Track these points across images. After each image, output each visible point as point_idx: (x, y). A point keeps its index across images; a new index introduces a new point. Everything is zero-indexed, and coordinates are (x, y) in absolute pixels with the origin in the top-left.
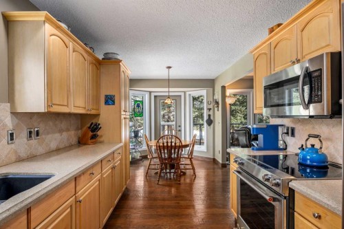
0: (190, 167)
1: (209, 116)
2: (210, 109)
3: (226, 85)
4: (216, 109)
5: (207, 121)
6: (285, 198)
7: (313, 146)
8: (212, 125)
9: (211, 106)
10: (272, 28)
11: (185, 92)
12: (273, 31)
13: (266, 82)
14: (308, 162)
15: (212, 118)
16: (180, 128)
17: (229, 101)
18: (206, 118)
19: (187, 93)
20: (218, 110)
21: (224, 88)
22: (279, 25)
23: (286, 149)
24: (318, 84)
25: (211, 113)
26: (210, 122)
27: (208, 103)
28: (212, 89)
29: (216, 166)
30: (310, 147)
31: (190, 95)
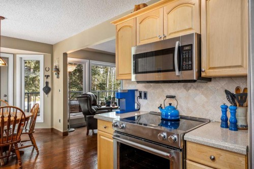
0: (29, 143)
1: (47, 83)
2: (47, 76)
3: (68, 53)
4: (55, 76)
5: (44, 89)
6: (181, 150)
7: (170, 104)
8: (50, 94)
9: (49, 73)
10: (139, 5)
11: (14, 55)
12: (139, 8)
13: (136, 51)
14: (169, 117)
15: (50, 86)
16: (6, 98)
17: (71, 69)
18: (42, 85)
19: (18, 57)
20: (58, 77)
21: (65, 55)
22: (145, 5)
23: (139, 110)
24: (189, 55)
25: (49, 80)
26: (47, 90)
27: (45, 69)
28: (50, 55)
29: (55, 137)
30: (169, 105)
31: (21, 58)
